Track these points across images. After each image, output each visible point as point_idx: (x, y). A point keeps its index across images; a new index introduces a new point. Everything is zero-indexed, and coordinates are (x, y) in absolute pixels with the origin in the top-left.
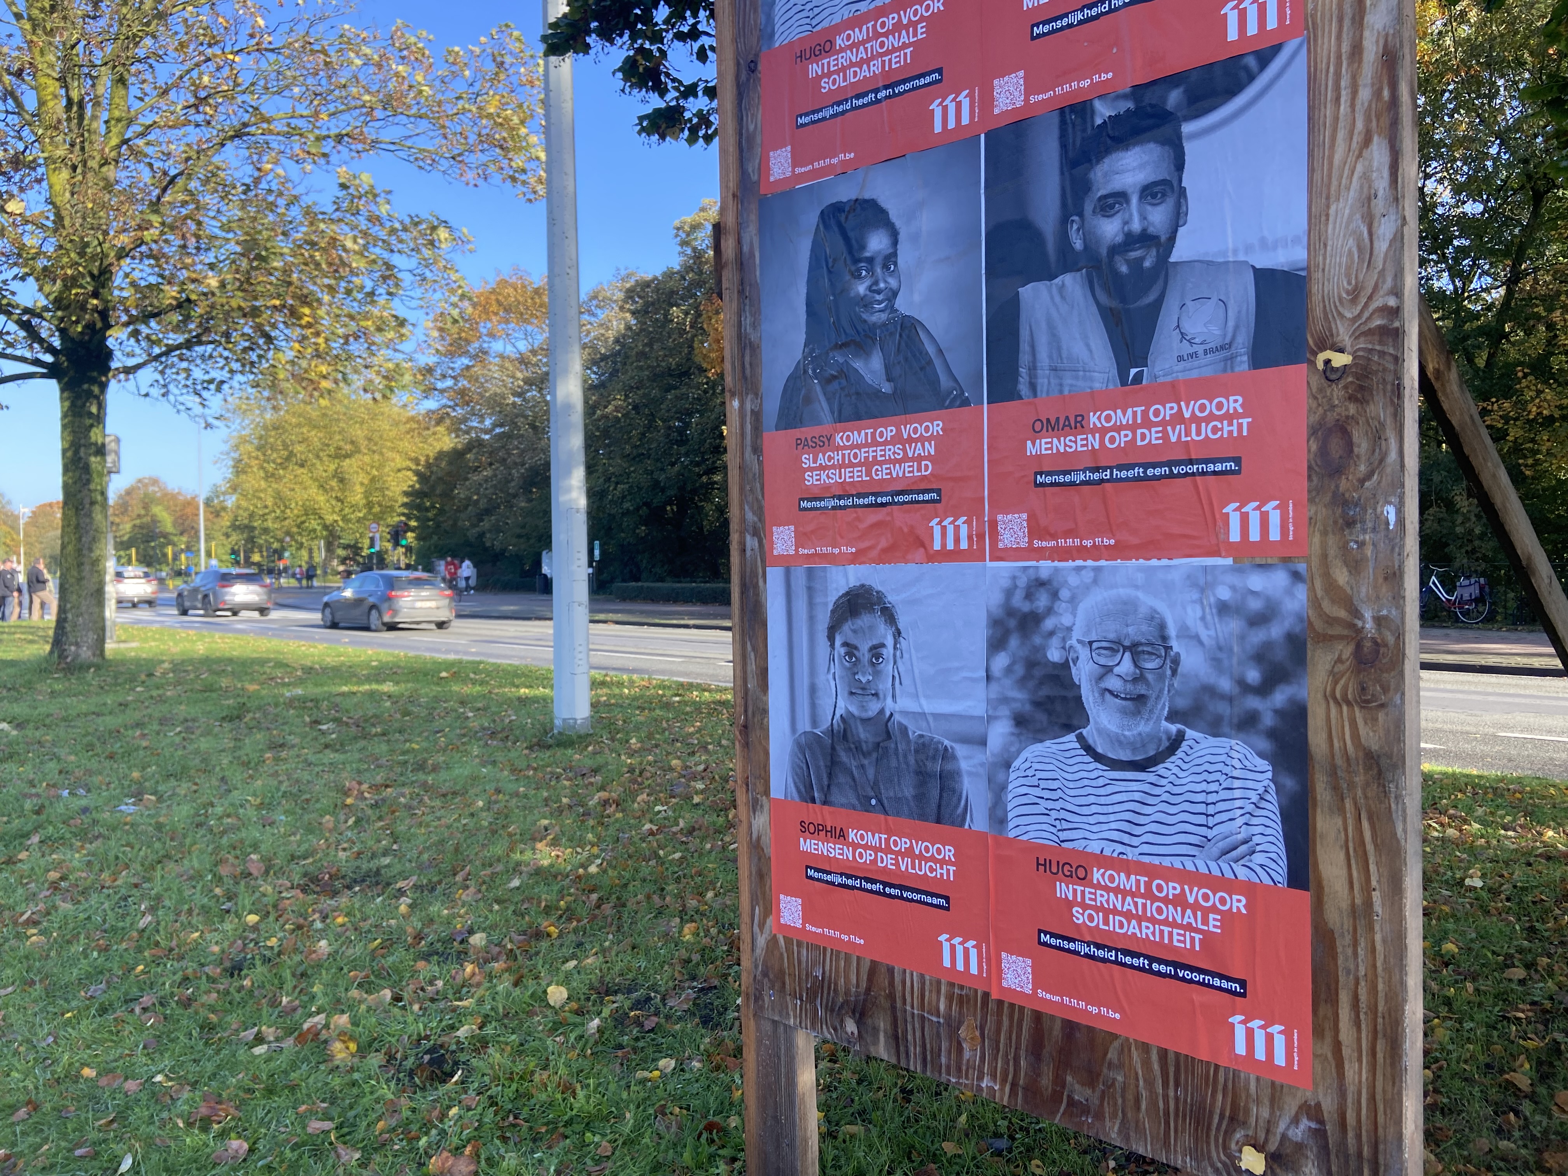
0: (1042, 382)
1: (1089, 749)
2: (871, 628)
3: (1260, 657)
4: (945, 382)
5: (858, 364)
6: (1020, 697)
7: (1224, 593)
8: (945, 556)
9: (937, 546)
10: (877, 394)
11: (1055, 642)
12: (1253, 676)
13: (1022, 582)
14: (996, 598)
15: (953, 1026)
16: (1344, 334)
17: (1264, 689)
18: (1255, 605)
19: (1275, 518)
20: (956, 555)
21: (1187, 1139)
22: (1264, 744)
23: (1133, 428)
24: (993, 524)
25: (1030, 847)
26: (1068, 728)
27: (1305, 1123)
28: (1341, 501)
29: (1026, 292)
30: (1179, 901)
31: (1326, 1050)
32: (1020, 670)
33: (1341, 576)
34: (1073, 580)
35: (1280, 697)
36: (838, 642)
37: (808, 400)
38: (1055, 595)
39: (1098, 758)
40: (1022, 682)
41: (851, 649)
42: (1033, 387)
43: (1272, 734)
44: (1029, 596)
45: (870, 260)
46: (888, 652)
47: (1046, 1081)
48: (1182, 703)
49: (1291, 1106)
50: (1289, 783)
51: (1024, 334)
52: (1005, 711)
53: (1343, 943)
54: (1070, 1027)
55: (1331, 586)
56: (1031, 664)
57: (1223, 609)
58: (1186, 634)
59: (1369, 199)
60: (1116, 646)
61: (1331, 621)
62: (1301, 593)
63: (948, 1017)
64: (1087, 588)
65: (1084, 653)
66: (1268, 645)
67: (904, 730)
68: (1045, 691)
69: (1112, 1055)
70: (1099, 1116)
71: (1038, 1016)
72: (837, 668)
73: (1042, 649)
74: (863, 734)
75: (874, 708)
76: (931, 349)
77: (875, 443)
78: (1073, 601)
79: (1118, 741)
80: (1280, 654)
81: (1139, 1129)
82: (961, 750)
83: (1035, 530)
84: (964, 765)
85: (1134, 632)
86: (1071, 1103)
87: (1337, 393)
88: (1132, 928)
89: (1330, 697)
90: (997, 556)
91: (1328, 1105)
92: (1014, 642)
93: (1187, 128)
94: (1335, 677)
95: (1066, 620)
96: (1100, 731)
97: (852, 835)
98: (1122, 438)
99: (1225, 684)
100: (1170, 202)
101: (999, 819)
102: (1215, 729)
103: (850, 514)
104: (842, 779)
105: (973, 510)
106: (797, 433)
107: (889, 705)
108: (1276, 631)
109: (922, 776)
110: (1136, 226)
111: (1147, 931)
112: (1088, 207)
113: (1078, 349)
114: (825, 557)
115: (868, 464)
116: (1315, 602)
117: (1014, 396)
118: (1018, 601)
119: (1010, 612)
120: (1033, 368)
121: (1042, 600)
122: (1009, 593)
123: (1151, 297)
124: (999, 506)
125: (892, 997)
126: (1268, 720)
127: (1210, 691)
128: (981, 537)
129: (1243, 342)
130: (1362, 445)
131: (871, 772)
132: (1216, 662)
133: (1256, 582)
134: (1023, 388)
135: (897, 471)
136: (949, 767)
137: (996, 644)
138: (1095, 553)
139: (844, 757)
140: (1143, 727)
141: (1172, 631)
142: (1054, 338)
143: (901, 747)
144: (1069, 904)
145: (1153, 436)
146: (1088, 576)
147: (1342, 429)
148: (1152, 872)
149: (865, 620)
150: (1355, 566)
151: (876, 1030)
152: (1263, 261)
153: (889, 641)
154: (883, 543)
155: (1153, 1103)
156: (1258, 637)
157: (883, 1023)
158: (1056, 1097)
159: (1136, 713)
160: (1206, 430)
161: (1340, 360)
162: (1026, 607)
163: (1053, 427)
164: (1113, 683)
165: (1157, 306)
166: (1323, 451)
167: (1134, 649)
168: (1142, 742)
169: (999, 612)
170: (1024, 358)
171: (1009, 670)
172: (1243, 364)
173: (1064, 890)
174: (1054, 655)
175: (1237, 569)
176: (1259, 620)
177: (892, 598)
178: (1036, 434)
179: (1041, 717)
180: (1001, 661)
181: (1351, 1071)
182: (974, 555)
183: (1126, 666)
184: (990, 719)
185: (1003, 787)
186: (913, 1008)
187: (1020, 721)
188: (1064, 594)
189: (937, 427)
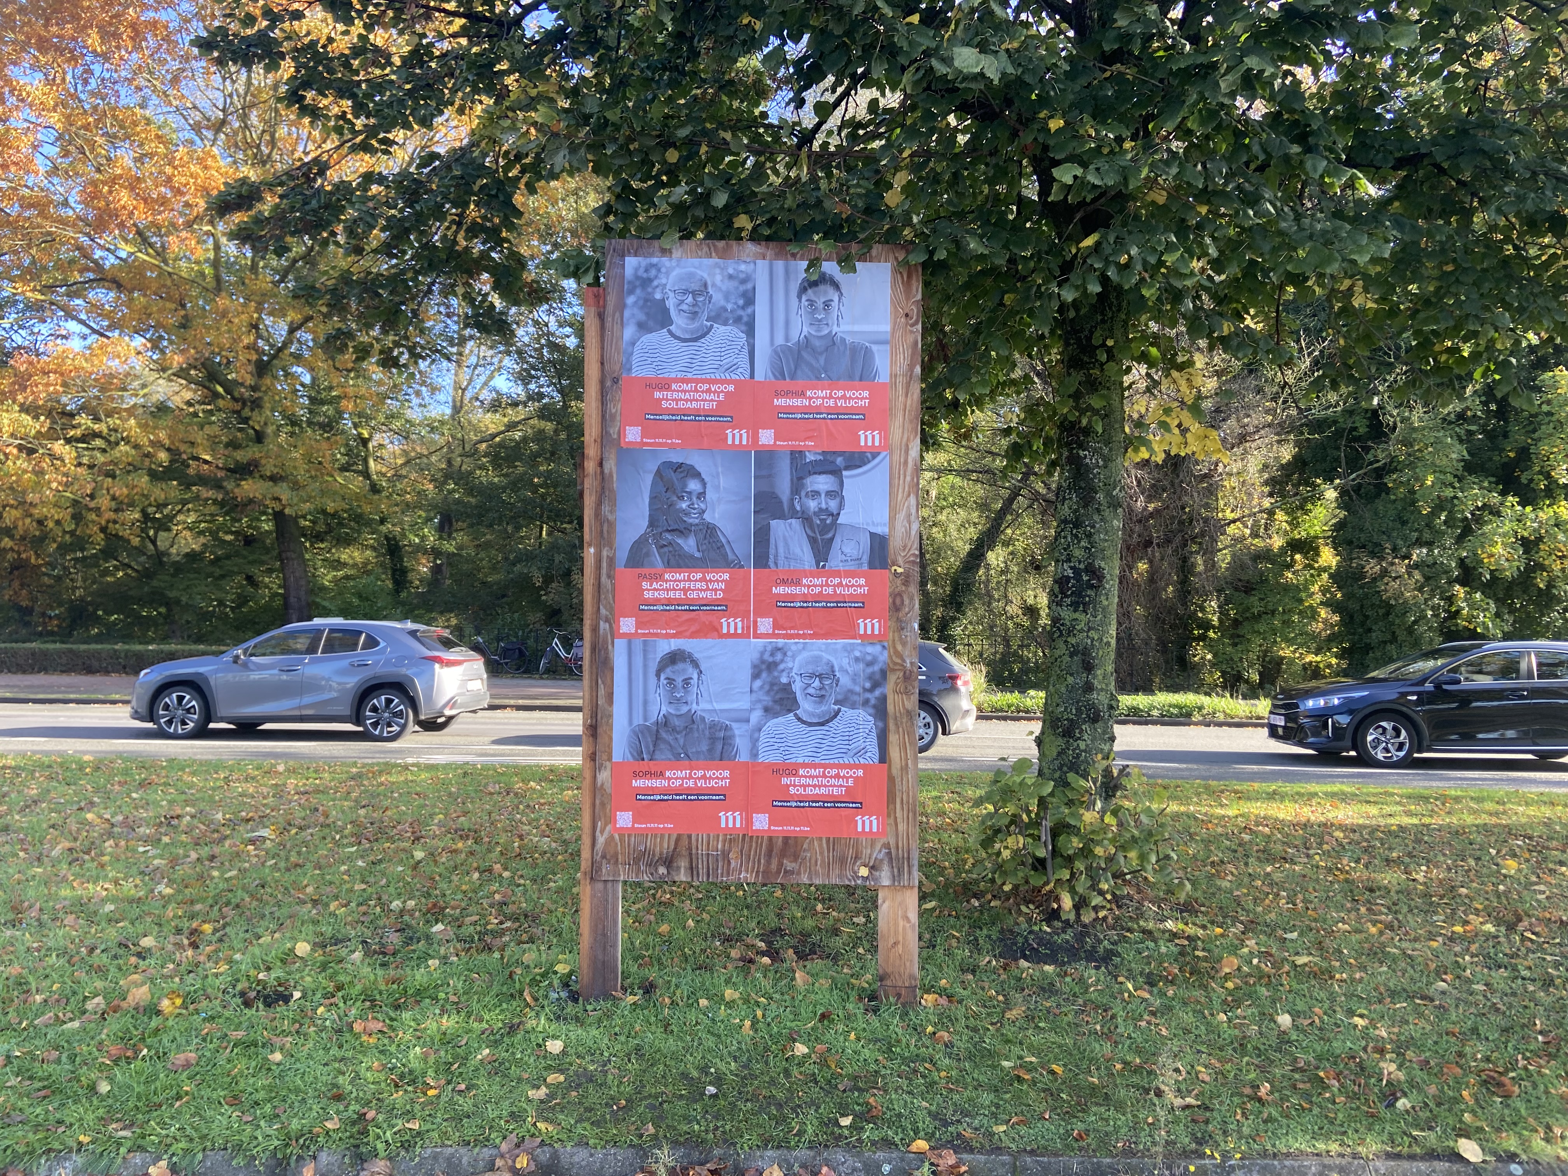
0: (780, 563)
1: (799, 719)
2: (684, 670)
3: (870, 678)
4: (731, 556)
5: (680, 541)
6: (767, 700)
7: (857, 654)
8: (728, 635)
9: (725, 631)
10: (692, 557)
11: (785, 674)
12: (868, 685)
13: (769, 648)
14: (756, 656)
15: (725, 855)
16: (900, 561)
17: (871, 690)
18: (869, 658)
19: (877, 625)
20: (735, 635)
21: (837, 872)
22: (871, 711)
23: (822, 586)
24: (755, 622)
25: (770, 765)
26: (790, 711)
27: (884, 851)
28: (898, 620)
29: (773, 523)
30: (837, 776)
31: (891, 821)
32: (767, 687)
33: (899, 648)
34: (794, 648)
35: (877, 693)
36: (663, 677)
37: (647, 554)
38: (785, 654)
39: (804, 722)
40: (768, 692)
41: (670, 681)
42: (776, 564)
43: (874, 707)
44: (772, 654)
45: (690, 493)
46: (695, 681)
47: (774, 866)
48: (840, 697)
49: (878, 846)
50: (880, 724)
51: (772, 541)
52: (759, 706)
53: (898, 781)
54: (786, 839)
55: (896, 652)
56: (772, 684)
57: (857, 659)
58: (842, 669)
59: (909, 515)
60: (812, 676)
61: (895, 664)
62: (886, 653)
63: (723, 851)
64: (800, 651)
65: (798, 678)
66: (873, 673)
67: (703, 719)
68: (778, 696)
69: (805, 846)
70: (799, 873)
71: (770, 839)
72: (661, 691)
73: (779, 677)
74: (677, 722)
75: (684, 709)
76: (723, 540)
77: (689, 580)
78: (793, 657)
79: (812, 715)
80: (878, 676)
81: (817, 874)
82: (735, 725)
83: (776, 626)
84: (737, 732)
85: (820, 670)
86: (786, 872)
87: (899, 582)
88: (817, 791)
89: (895, 692)
90: (756, 636)
91: (892, 842)
92: (764, 675)
93: (845, 473)
94: (897, 684)
95: (790, 665)
96: (805, 711)
97: (668, 774)
98: (817, 590)
99: (857, 689)
100: (838, 500)
101: (755, 755)
102: (853, 707)
103: (674, 614)
104: (662, 746)
105: (745, 615)
106: (639, 570)
107: (694, 707)
108: (876, 668)
109: (713, 740)
110: (824, 506)
111: (823, 791)
112: (803, 494)
113: (798, 551)
114: (656, 635)
115: (685, 590)
116: (890, 657)
117: (766, 566)
118: (766, 657)
119: (763, 662)
120: (776, 556)
121: (779, 657)
122: (762, 653)
123: (830, 535)
124: (759, 613)
125: (690, 849)
126: (873, 701)
127: (851, 691)
128: (749, 628)
129: (866, 558)
130: (907, 602)
131: (681, 741)
132: (854, 681)
133: (870, 649)
134: (771, 563)
135: (702, 595)
136: (728, 733)
137: (755, 676)
138: (804, 636)
139: (664, 735)
140: (824, 708)
141: (836, 668)
142: (786, 544)
143: (701, 727)
144: (788, 786)
145: (830, 590)
146: (800, 646)
147: (900, 595)
148: (825, 766)
149: (680, 666)
150: (904, 644)
151: (679, 868)
152: (873, 530)
153: (695, 676)
154: (693, 629)
155: (823, 861)
156: (870, 670)
157: (683, 863)
158: (778, 872)
159: (821, 703)
160: (851, 590)
161: (900, 570)
162: (771, 659)
163: (784, 582)
164: (811, 691)
165: (832, 539)
166: (894, 603)
167: (820, 676)
168: (824, 713)
169: (757, 662)
170: (772, 551)
171: (761, 687)
172: (865, 567)
173: (785, 781)
174: (784, 680)
175: (862, 645)
176: (869, 664)
177: (696, 655)
178: (777, 585)
179: (778, 708)
180: (758, 683)
181: (900, 827)
182: (745, 635)
183: (817, 683)
184: (751, 710)
185: (757, 740)
186: (702, 850)
187: (766, 710)
188: (789, 653)
189: (726, 576)
